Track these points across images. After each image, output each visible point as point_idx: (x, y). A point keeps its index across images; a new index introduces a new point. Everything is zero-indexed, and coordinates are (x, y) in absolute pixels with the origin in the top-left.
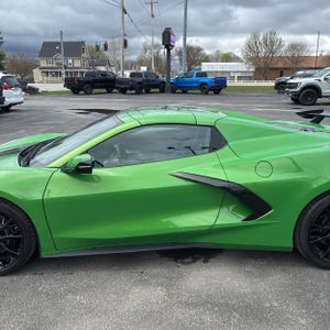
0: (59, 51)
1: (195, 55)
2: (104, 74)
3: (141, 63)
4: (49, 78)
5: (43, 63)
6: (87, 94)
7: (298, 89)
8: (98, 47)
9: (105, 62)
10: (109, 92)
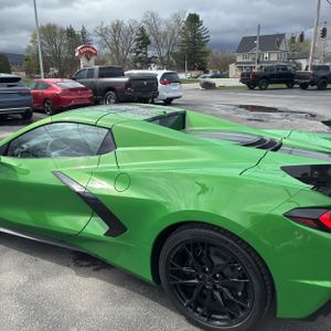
2: (284, 68)
5: (240, 59)
6: (261, 89)
10: (290, 87)
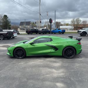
0: (24, 24)
1: (59, 24)
2: (35, 30)
3: (45, 26)
4: (22, 31)
5: (20, 27)
6: (31, 34)
7: (81, 33)
8: (34, 23)
9: (36, 26)
10: (37, 34)
